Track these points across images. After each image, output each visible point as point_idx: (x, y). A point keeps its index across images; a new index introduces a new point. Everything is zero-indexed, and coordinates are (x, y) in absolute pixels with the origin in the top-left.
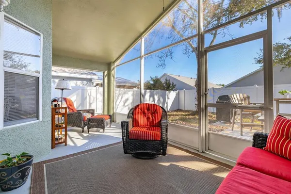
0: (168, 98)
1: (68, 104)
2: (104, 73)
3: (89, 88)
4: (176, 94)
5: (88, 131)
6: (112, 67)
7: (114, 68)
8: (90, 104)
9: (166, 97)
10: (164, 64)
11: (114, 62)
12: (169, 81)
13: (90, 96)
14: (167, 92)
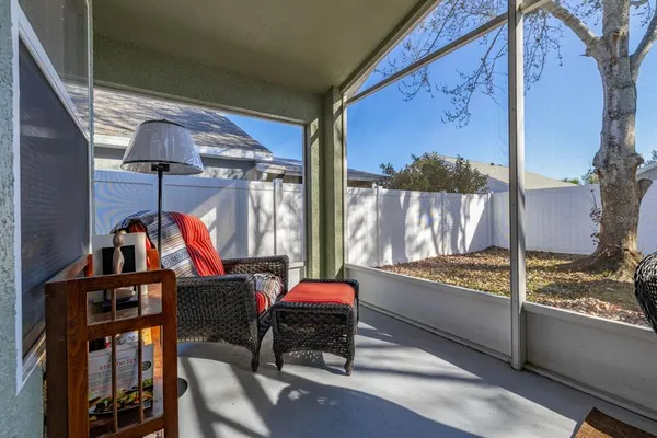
0: (467, 217)
1: (191, 235)
2: (307, 127)
3: (253, 184)
4: (486, 204)
5: (279, 364)
6: (336, 107)
7: (341, 110)
8: (259, 237)
9: (462, 211)
10: (465, 111)
11: (343, 87)
12: (468, 165)
13: (257, 210)
14: (464, 197)
